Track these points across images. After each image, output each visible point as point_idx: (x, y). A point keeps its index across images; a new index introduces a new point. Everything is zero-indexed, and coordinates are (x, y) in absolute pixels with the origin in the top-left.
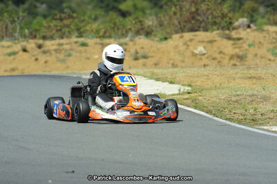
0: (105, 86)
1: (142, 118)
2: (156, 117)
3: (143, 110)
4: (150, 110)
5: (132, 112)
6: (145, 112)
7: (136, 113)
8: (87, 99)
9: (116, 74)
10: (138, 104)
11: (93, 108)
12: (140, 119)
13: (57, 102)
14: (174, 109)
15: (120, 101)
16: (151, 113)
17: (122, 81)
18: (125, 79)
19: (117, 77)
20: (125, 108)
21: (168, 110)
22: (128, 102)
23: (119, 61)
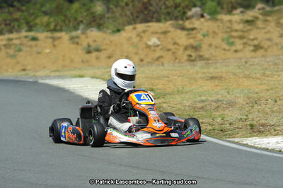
0: (119, 105)
1: (164, 141)
2: (179, 139)
3: (165, 131)
4: (172, 131)
5: (153, 134)
6: (168, 134)
7: (158, 135)
8: (99, 120)
9: (131, 92)
10: (159, 125)
11: (109, 131)
12: (162, 142)
13: (65, 124)
14: (198, 130)
15: (139, 122)
16: (174, 135)
17: (139, 99)
18: (142, 98)
19: (133, 96)
20: (145, 129)
21: (191, 130)
22: (148, 123)
23: (130, 78)
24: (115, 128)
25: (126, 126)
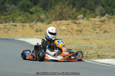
0: (50, 45)
1: (68, 59)
2: (74, 59)
4: (72, 56)
5: (64, 57)
6: (70, 57)
7: (66, 57)
8: (42, 51)
10: (66, 53)
11: (46, 55)
12: (68, 60)
13: (28, 52)
14: (82, 56)
15: (58, 52)
17: (59, 43)
19: (56, 41)
20: (61, 55)
21: (79, 56)
22: (62, 52)
24: (49, 54)
25: (53, 53)
